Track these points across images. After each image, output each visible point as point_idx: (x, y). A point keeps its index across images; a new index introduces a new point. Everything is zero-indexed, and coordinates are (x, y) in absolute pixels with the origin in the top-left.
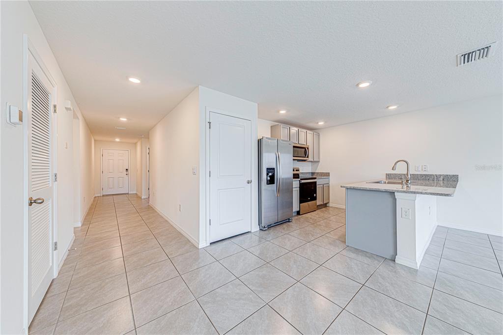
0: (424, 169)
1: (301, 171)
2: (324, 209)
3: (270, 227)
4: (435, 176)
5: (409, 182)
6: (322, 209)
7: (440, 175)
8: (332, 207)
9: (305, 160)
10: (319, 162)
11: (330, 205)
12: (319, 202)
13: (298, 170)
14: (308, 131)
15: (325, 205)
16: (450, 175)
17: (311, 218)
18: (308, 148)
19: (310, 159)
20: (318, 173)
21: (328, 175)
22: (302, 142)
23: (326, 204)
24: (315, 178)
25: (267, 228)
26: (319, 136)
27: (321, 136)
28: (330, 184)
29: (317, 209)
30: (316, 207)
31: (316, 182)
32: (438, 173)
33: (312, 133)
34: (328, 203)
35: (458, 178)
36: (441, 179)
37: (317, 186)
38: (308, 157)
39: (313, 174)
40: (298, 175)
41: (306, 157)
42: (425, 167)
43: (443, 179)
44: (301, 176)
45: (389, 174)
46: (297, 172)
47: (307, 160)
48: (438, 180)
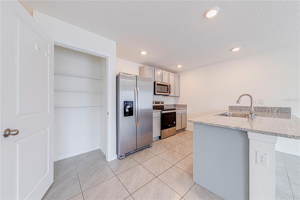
0: (260, 103)
1: (165, 104)
2: (182, 133)
3: (127, 155)
4: (270, 109)
5: (253, 114)
6: (180, 133)
7: (275, 108)
8: (188, 131)
9: (168, 95)
10: (179, 96)
11: (187, 129)
12: (178, 127)
13: (163, 103)
14: (170, 73)
15: (183, 130)
16: (283, 108)
17: (169, 143)
18: (170, 86)
19: (172, 94)
20: (179, 105)
21: (185, 106)
22: (165, 81)
23: (184, 128)
24: (175, 109)
25: (124, 157)
26: (179, 77)
27: (181, 77)
28: (187, 113)
29: (177, 133)
30: (176, 131)
31: (175, 112)
32: (273, 106)
33: (174, 74)
34: (186, 127)
35: (290, 110)
36: (276, 111)
37: (177, 115)
38: (170, 93)
39: (175, 105)
40: (163, 106)
41: (168, 92)
42: (261, 101)
43: (277, 111)
44: (165, 108)
45: (231, 106)
46: (162, 105)
47: (169, 95)
48: (272, 111)
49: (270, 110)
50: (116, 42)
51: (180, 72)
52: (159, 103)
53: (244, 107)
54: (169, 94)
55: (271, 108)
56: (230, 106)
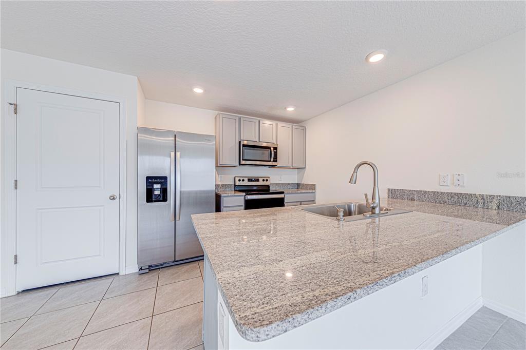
0: (457, 183)
1: (272, 182)
3: (152, 268)
4: (480, 199)
7: (492, 197)
9: (273, 166)
10: (304, 168)
13: (267, 180)
14: (280, 124)
16: (515, 198)
18: (275, 148)
19: (281, 163)
20: (303, 185)
21: (312, 187)
22: (267, 139)
24: (282, 193)
25: (147, 271)
26: (304, 130)
31: (284, 198)
36: (495, 207)
37: (286, 205)
39: (298, 185)
40: (268, 186)
41: (272, 160)
42: (459, 178)
43: (498, 207)
44: (272, 189)
45: (392, 189)
46: (265, 183)
47: (275, 166)
48: (486, 206)
49: (481, 201)
50: (137, 78)
51: (305, 121)
52: (258, 180)
53: (418, 192)
54: (274, 164)
55: (482, 196)
56: (389, 190)
